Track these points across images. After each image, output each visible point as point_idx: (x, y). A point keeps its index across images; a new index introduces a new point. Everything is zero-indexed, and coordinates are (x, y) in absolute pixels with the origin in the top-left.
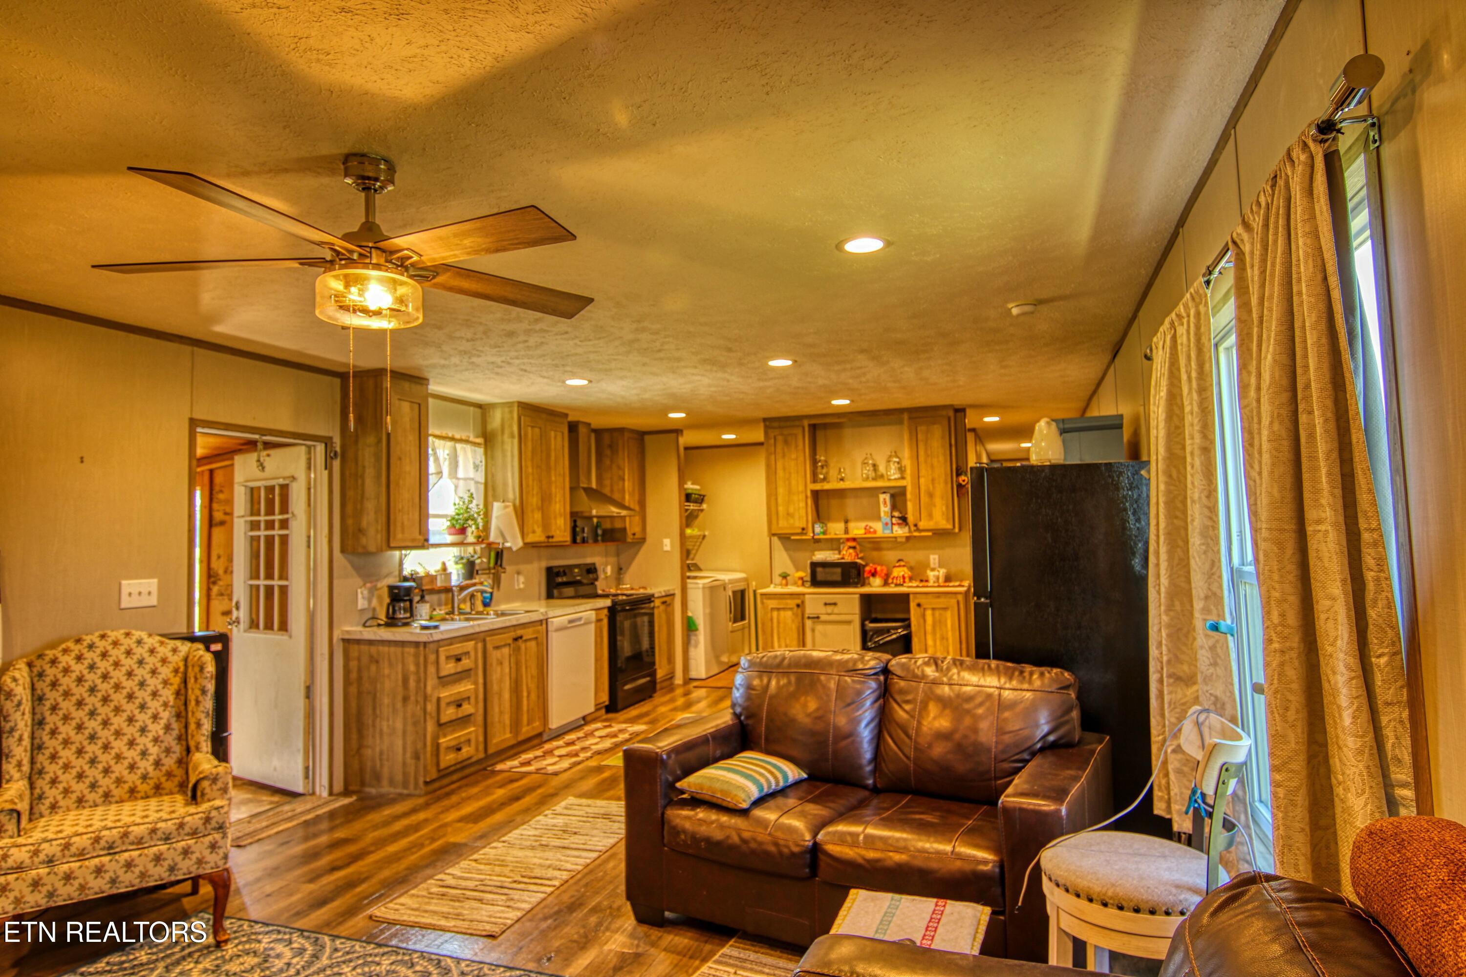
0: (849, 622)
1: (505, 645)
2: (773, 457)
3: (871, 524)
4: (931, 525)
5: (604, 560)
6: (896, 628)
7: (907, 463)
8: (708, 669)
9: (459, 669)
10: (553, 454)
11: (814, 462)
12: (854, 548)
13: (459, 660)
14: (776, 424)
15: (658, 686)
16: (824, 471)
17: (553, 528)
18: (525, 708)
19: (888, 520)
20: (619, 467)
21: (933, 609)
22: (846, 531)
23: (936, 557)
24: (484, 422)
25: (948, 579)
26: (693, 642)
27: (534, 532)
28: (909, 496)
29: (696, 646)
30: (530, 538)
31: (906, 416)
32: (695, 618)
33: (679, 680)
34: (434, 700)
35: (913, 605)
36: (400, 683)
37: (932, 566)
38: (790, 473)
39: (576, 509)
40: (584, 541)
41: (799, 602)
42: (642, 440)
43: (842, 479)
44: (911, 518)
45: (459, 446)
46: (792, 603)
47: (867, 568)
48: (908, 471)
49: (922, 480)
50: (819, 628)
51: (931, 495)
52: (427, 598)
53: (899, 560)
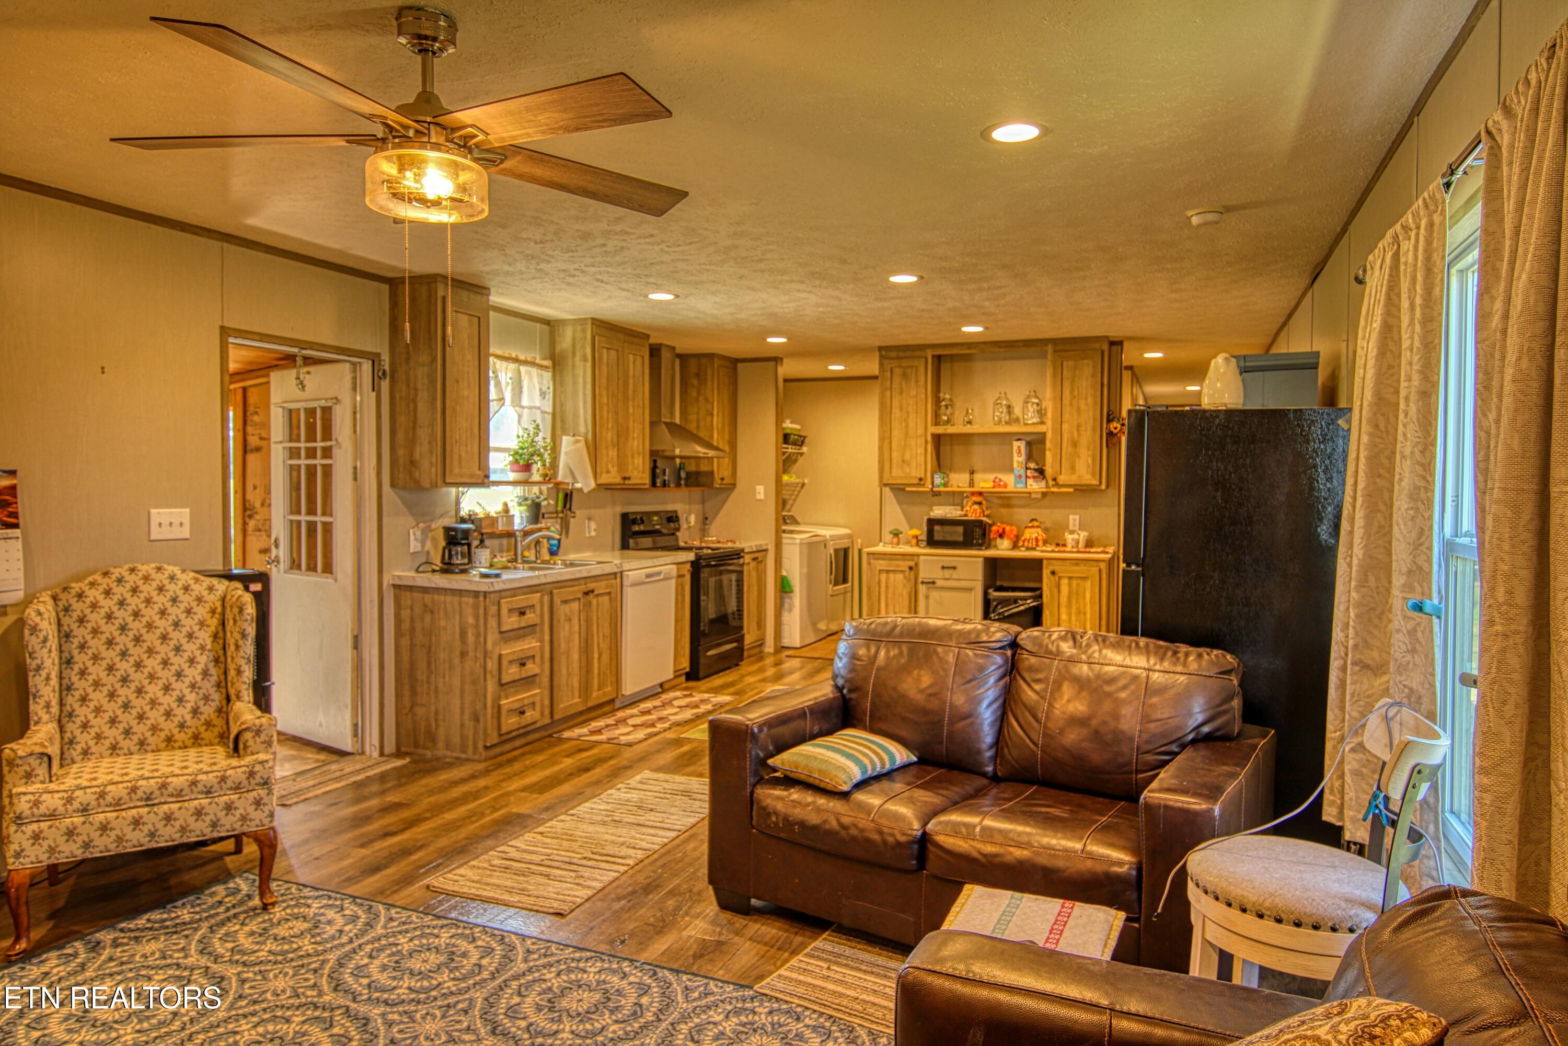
0: (970, 590)
1: (574, 600)
2: (888, 393)
3: (1001, 476)
4: (1073, 479)
5: (687, 507)
6: (1025, 599)
7: (1048, 404)
8: (802, 638)
9: (523, 625)
10: (631, 381)
11: (937, 401)
12: (980, 503)
13: (523, 613)
14: (894, 354)
15: (746, 654)
16: (949, 411)
17: (630, 468)
18: (596, 671)
19: (1022, 472)
20: (707, 400)
21: (1070, 578)
22: (972, 484)
23: (1077, 517)
24: (552, 343)
25: (1089, 544)
26: (786, 606)
27: (608, 472)
28: (1048, 445)
29: (790, 611)
30: (604, 479)
31: (1050, 348)
32: (790, 578)
33: (769, 648)
34: (496, 657)
35: (1046, 572)
36: (457, 637)
37: (1071, 527)
38: (908, 413)
39: (655, 448)
40: (664, 484)
41: (912, 564)
42: (735, 369)
43: (969, 422)
44: (1049, 471)
45: (523, 369)
46: (904, 565)
47: (994, 528)
48: (1049, 415)
49: (1065, 426)
50: (934, 595)
51: (1075, 445)
52: (487, 542)
53: (1033, 520)
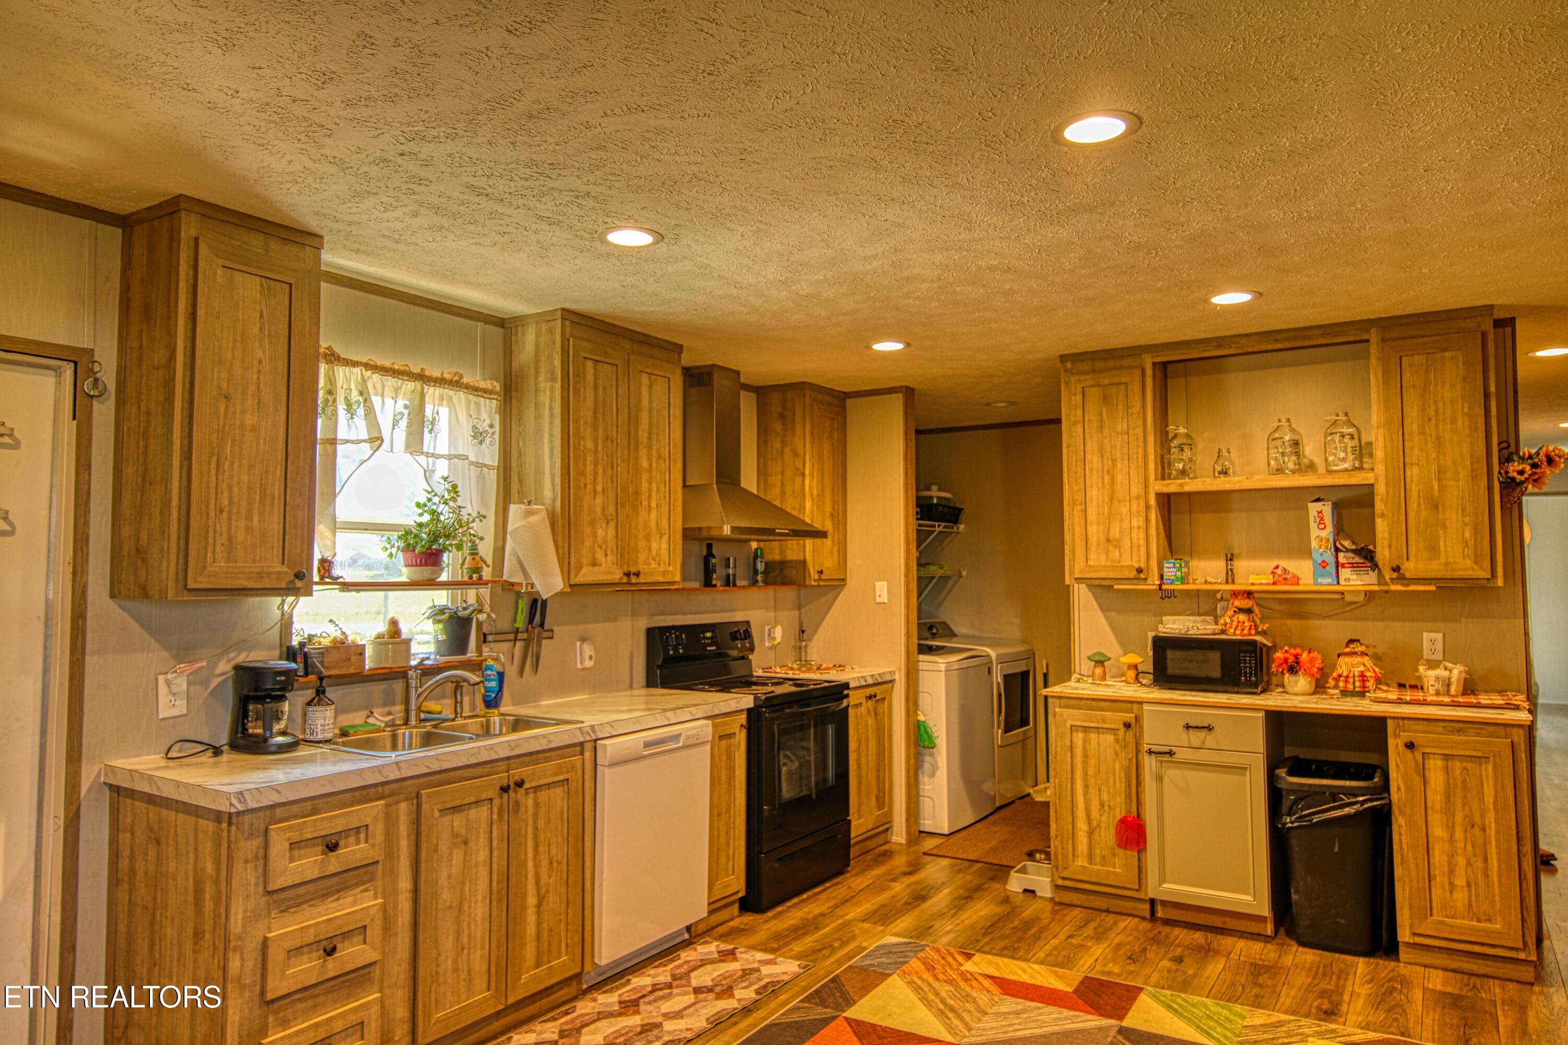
0: (1241, 770)
1: (477, 803)
2: (1079, 428)
3: (1284, 563)
4: (1435, 568)
5: (772, 615)
6: (1353, 793)
7: (1376, 435)
8: (952, 818)
9: (331, 869)
10: (644, 418)
11: (1164, 440)
12: (1249, 611)
13: (332, 847)
14: (1086, 366)
16: (1187, 453)
17: (642, 557)
19: (1329, 557)
20: (795, 453)
21: (1446, 757)
22: (1230, 576)
23: (1439, 636)
25: (1469, 688)
26: (927, 766)
27: (594, 564)
28: (1379, 506)
29: (933, 775)
30: (586, 575)
31: (1374, 336)
32: (931, 724)
33: (899, 836)
35: (1394, 745)
37: (1426, 654)
38: (1114, 461)
39: (687, 526)
40: (729, 582)
41: (1129, 717)
42: (844, 407)
43: (1225, 473)
44: (1383, 554)
46: (1115, 718)
47: (1279, 655)
48: (1379, 453)
49: (1413, 473)
50: (1173, 774)
51: (1435, 505)
53: (1351, 641)
